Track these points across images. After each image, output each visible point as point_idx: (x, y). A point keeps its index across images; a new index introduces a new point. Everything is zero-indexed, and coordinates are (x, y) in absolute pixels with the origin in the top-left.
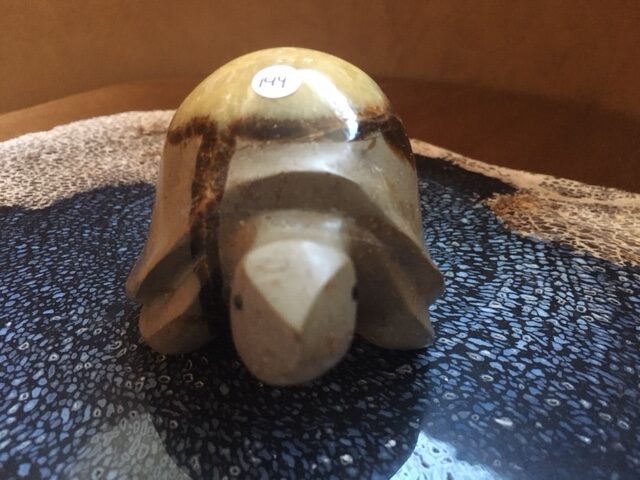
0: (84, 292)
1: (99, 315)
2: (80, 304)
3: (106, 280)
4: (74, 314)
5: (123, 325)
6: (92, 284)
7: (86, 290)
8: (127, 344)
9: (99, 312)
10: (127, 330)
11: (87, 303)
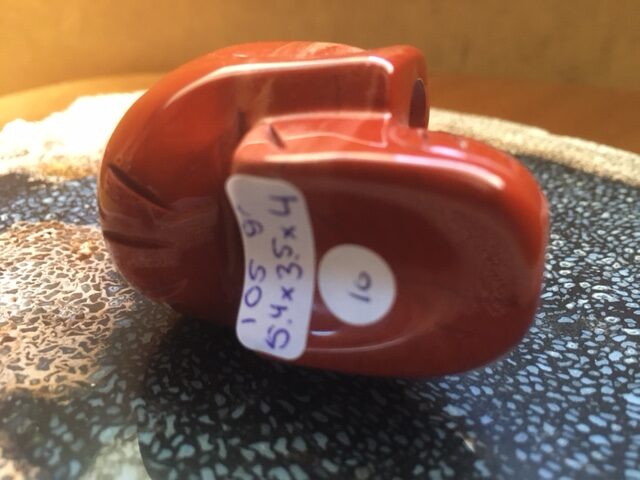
0: (592, 378)
1: (595, 335)
2: (611, 364)
3: (541, 374)
4: (629, 357)
5: (575, 309)
6: (568, 383)
7: (586, 381)
8: (588, 291)
9: (592, 339)
10: (576, 301)
11: (599, 359)
